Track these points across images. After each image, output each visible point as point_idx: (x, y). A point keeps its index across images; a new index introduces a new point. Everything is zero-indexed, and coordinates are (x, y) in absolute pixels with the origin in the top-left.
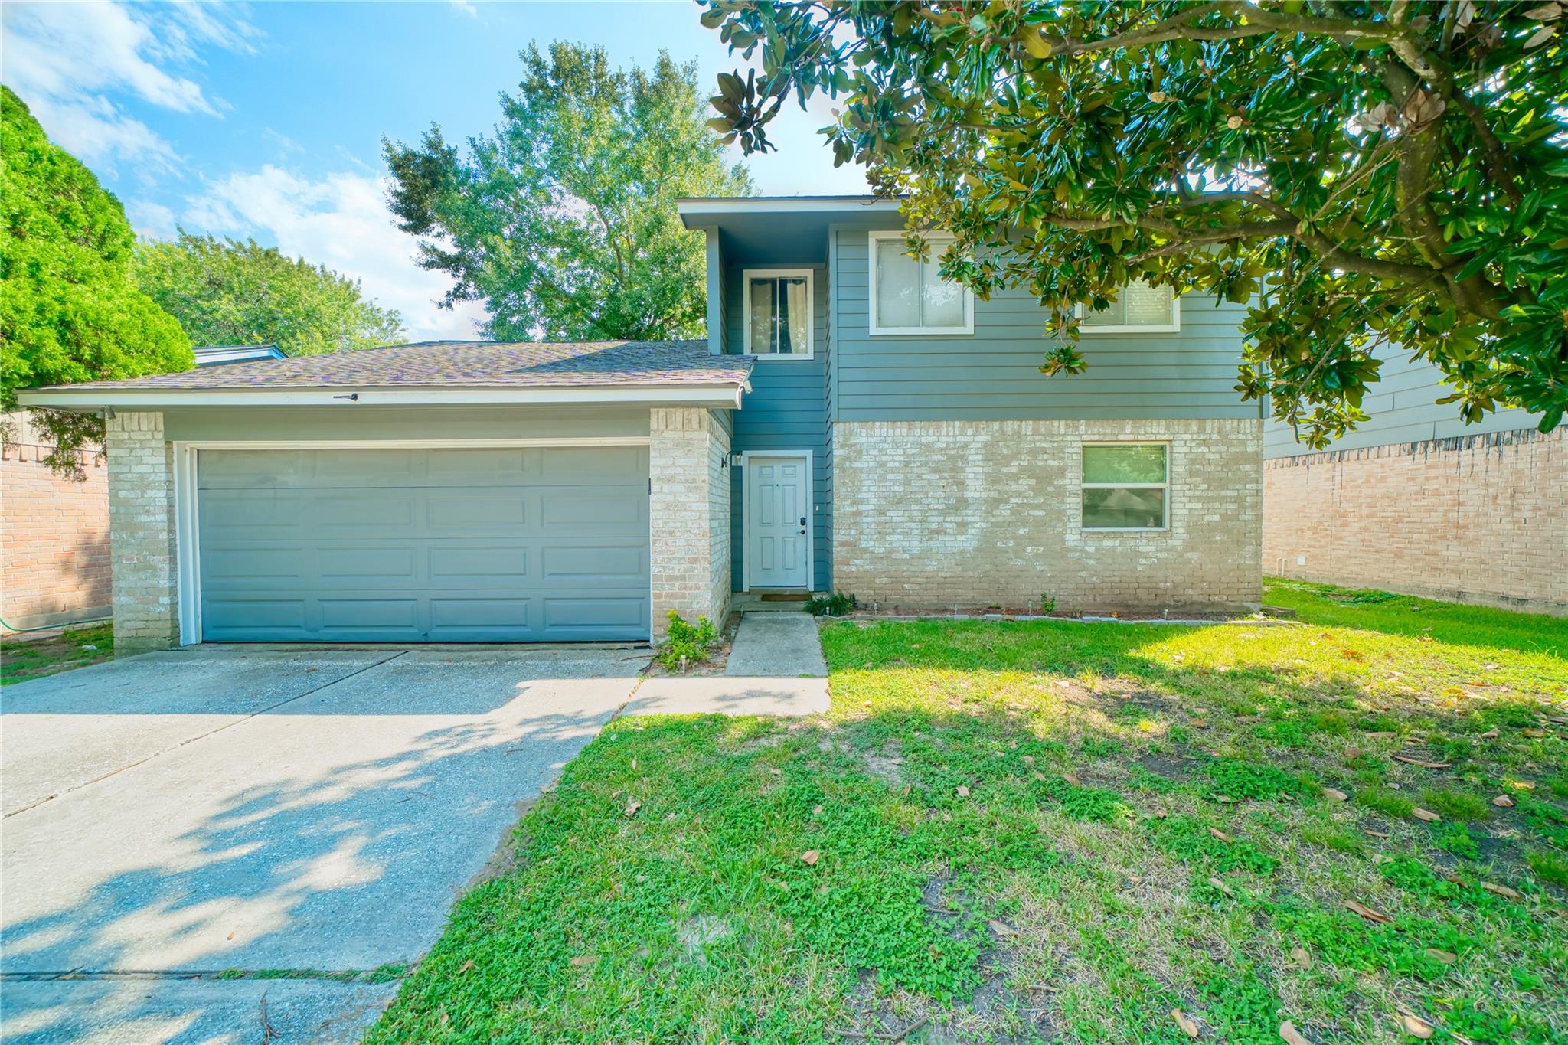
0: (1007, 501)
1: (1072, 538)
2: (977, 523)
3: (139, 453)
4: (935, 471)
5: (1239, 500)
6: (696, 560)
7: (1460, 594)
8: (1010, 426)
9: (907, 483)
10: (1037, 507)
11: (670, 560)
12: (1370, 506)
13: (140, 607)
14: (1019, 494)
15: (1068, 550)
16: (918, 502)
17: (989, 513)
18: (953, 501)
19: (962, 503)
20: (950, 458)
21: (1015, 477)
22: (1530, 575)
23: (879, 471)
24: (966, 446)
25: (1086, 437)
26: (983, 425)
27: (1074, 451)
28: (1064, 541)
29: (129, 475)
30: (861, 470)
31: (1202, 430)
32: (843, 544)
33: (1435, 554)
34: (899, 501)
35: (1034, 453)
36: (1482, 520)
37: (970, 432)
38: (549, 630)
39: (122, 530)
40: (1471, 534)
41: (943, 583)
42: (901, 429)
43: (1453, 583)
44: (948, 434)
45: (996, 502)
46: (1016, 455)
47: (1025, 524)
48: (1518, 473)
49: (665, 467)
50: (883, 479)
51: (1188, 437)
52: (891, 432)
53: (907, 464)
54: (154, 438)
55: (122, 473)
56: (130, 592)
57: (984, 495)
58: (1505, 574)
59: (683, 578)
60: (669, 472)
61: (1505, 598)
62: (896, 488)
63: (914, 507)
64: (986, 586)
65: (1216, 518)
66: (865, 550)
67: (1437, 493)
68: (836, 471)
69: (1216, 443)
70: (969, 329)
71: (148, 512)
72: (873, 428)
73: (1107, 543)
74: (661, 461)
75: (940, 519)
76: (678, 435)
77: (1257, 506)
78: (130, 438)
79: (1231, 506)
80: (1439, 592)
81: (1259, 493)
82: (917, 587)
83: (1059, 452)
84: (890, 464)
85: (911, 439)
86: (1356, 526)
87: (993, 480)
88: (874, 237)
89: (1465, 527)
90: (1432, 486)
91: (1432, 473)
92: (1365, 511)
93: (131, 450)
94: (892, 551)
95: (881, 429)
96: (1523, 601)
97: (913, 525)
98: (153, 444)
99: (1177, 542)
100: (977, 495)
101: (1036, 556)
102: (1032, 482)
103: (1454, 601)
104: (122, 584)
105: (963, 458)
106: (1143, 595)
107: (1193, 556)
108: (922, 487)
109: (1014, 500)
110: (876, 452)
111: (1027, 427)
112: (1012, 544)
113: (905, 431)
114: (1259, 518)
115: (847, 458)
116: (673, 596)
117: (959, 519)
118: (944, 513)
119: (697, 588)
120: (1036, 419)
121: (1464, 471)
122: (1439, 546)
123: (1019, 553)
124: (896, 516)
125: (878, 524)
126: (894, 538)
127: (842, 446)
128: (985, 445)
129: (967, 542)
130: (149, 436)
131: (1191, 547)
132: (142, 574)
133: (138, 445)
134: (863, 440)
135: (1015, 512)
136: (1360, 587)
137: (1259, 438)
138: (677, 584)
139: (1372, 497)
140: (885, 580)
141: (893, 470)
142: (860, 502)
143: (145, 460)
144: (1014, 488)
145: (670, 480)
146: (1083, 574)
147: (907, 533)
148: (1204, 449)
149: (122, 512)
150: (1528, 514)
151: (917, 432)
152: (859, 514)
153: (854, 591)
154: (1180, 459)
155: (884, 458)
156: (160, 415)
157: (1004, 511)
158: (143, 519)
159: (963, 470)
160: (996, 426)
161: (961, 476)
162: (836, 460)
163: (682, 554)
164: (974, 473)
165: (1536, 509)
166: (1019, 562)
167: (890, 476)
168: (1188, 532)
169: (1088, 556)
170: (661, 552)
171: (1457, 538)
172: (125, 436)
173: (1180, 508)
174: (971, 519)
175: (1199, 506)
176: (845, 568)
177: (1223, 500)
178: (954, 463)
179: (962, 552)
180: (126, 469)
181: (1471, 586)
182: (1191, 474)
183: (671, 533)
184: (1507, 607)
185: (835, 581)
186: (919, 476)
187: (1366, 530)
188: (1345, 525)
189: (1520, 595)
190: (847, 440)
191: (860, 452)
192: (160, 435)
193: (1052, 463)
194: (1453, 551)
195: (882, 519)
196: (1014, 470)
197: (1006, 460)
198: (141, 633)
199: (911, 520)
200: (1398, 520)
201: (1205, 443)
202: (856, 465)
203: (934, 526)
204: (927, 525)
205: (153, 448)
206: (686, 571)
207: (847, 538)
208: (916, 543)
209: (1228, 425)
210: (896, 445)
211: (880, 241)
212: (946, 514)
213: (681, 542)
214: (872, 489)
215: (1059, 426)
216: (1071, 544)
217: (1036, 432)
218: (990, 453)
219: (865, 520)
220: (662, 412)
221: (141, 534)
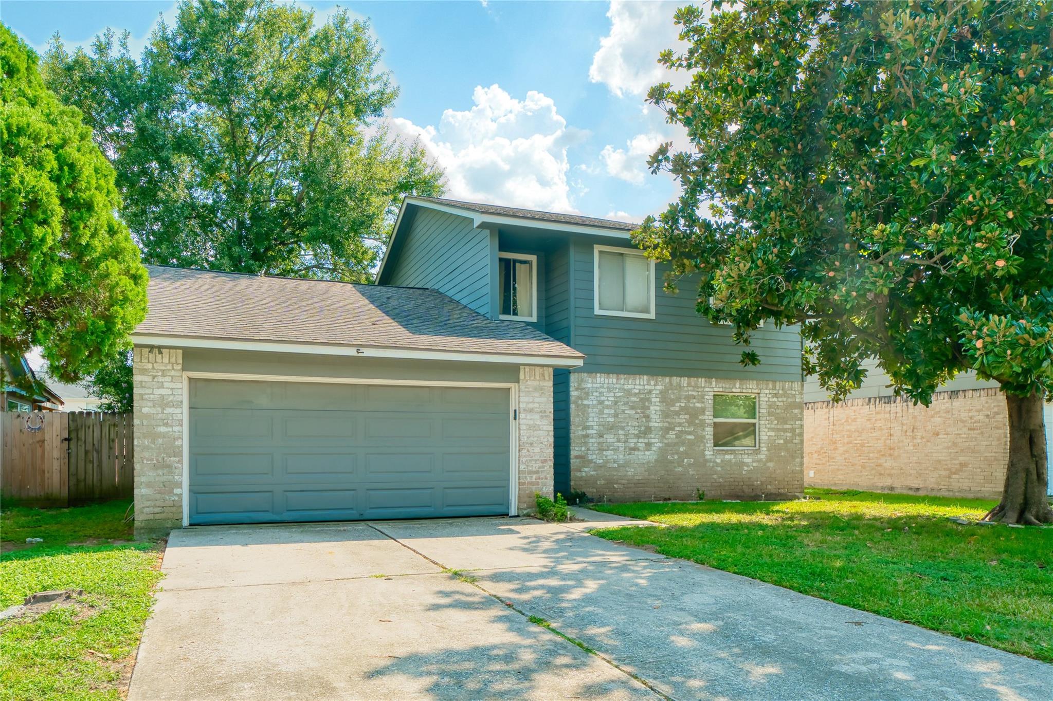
0: (673, 429)
1: (709, 454)
2: (657, 444)
3: (161, 379)
4: (632, 408)
5: (793, 431)
6: (545, 461)
7: (892, 488)
8: (675, 380)
9: (616, 416)
10: (690, 433)
11: (530, 461)
12: (849, 437)
13: (158, 496)
14: (680, 425)
15: (706, 461)
16: (623, 428)
17: (663, 437)
18: (643, 428)
19: (648, 430)
20: (641, 399)
21: (678, 414)
22: (920, 475)
23: (600, 407)
24: (650, 392)
25: (716, 389)
26: (660, 379)
27: (709, 397)
28: (704, 455)
29: (152, 396)
30: (588, 406)
31: (774, 388)
32: (577, 457)
33: (880, 465)
34: (611, 428)
35: (688, 398)
36: (901, 445)
37: (652, 383)
38: (445, 509)
39: (144, 438)
40: (896, 453)
41: (638, 483)
42: (613, 379)
43: (888, 482)
44: (639, 384)
45: (667, 430)
46: (678, 399)
47: (683, 444)
48: (914, 417)
49: (528, 403)
50: (601, 412)
51: (767, 391)
52: (606, 381)
53: (616, 403)
54: (173, 369)
55: (145, 394)
56: (149, 485)
57: (660, 425)
58: (910, 475)
59: (538, 472)
60: (531, 406)
61: (911, 489)
62: (610, 419)
63: (621, 432)
64: (661, 485)
65: (782, 441)
66: (591, 461)
67: (881, 429)
68: (573, 406)
69: (781, 396)
70: (652, 316)
71: (166, 425)
72: (596, 378)
73: (727, 457)
74: (526, 399)
75: (635, 440)
76: (536, 383)
77: (801, 434)
78: (153, 368)
79: (789, 434)
80: (883, 488)
81: (802, 426)
82: (621, 486)
83: (701, 399)
84: (606, 403)
85: (618, 386)
86: (841, 450)
87: (666, 415)
88: (597, 248)
89: (893, 449)
90: (878, 424)
91: (879, 416)
92: (846, 440)
93: (154, 377)
94: (607, 461)
95: (600, 379)
96: (918, 489)
97: (620, 444)
98: (173, 373)
99: (762, 457)
100: (656, 425)
101: (690, 465)
102: (687, 417)
103: (889, 492)
104: (143, 479)
105: (649, 400)
106: (746, 490)
107: (771, 465)
108: (625, 418)
109: (677, 429)
110: (597, 394)
111: (684, 381)
112: (676, 457)
113: (615, 381)
114: (802, 442)
115: (579, 398)
116: (531, 483)
117: (646, 441)
118: (638, 436)
119: (546, 479)
120: (689, 376)
121: (893, 416)
122: (882, 461)
123: (680, 463)
124: (610, 438)
125: (599, 443)
126: (609, 453)
127: (577, 389)
128: (661, 392)
129: (650, 456)
130: (169, 367)
131: (769, 459)
132: (160, 472)
133: (160, 374)
134: (589, 385)
135: (678, 436)
136: (844, 488)
137: (801, 394)
138: (534, 476)
139: (849, 431)
140: (603, 482)
141: (608, 407)
142: (586, 428)
143: (166, 385)
144: (678, 420)
145: (531, 411)
146: (715, 476)
147: (616, 450)
148: (775, 399)
149: (145, 424)
150: (919, 441)
151: (622, 382)
152: (587, 436)
153: (584, 490)
154: (764, 405)
155: (602, 398)
156: (181, 351)
157: (672, 435)
158: (162, 429)
159: (648, 408)
160: (667, 379)
161: (647, 412)
162: (572, 399)
163: (537, 457)
164: (655, 409)
165: (922, 438)
166: (680, 469)
167: (606, 411)
168: (768, 450)
169: (717, 465)
170: (526, 456)
171: (890, 455)
172: (150, 366)
173: (765, 434)
174: (653, 441)
175: (773, 434)
176: (578, 474)
177: (785, 430)
178: (644, 402)
179: (648, 462)
180: (148, 391)
181: (897, 484)
182: (769, 414)
183: (531, 444)
184: (911, 493)
185: (572, 483)
186: (623, 411)
187: (847, 451)
188: (836, 449)
189: (916, 486)
190: (580, 385)
191: (587, 394)
192: (180, 367)
193: (698, 405)
194: (888, 463)
195: (601, 440)
196: (677, 409)
197: (672, 403)
198: (157, 517)
199: (619, 441)
200: (862, 445)
201: (776, 395)
202: (585, 402)
203: (632, 445)
204: (627, 444)
205: (172, 377)
206: (539, 468)
207: (579, 453)
208: (621, 457)
209: (787, 385)
210: (609, 390)
211: (601, 252)
212: (639, 437)
213: (537, 450)
214: (595, 419)
215: (702, 381)
216: (708, 457)
217: (689, 385)
218: (664, 398)
219: (591, 440)
220: (527, 369)
221: (160, 441)
